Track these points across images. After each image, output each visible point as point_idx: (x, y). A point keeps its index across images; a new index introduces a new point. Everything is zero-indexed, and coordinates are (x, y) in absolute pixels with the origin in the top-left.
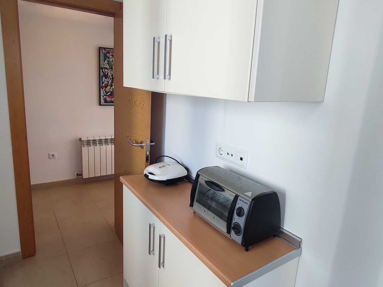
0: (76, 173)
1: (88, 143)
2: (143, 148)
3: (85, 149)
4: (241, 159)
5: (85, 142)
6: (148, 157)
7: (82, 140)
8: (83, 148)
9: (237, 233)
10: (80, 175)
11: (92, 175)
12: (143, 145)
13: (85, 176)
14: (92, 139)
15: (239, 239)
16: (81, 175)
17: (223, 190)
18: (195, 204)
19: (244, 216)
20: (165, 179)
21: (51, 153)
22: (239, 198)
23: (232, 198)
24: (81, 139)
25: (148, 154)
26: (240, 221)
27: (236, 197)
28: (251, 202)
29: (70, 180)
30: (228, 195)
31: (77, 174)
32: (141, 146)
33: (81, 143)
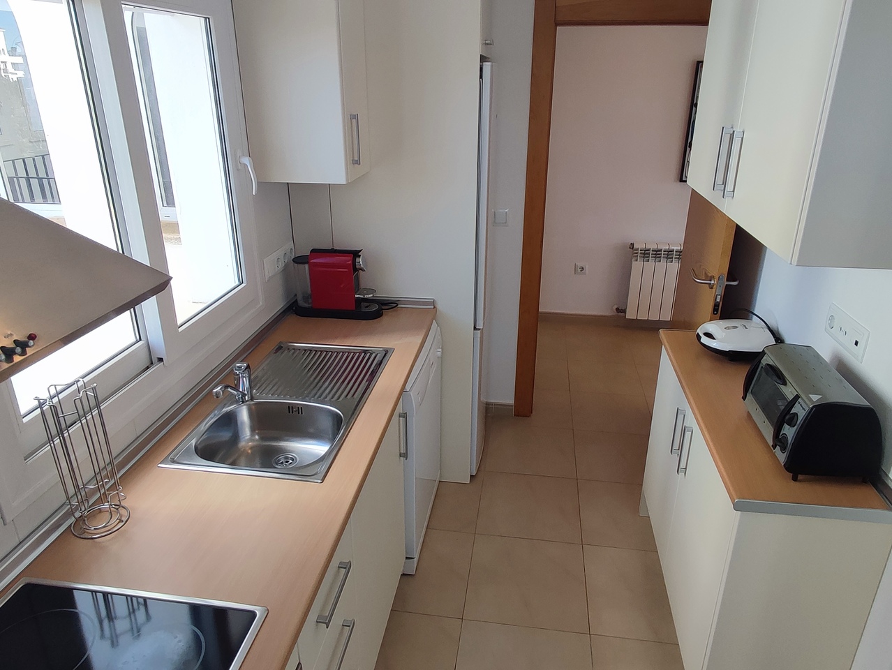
0: (616, 307)
1: (645, 253)
2: (712, 288)
3: (637, 265)
4: (856, 343)
5: (639, 252)
6: (718, 306)
7: (635, 246)
8: (634, 263)
9: (783, 449)
10: (621, 311)
11: (643, 316)
12: (712, 282)
13: (630, 315)
14: (653, 247)
15: (782, 457)
16: (624, 311)
17: (785, 383)
18: (749, 396)
19: (796, 427)
20: (727, 349)
21: (580, 264)
22: (800, 400)
23: (790, 397)
24: (633, 244)
25: (718, 300)
26: (789, 432)
27: (797, 397)
28: (812, 409)
29: (602, 316)
30: (789, 392)
31: (617, 309)
32: (710, 284)
33: (632, 253)
